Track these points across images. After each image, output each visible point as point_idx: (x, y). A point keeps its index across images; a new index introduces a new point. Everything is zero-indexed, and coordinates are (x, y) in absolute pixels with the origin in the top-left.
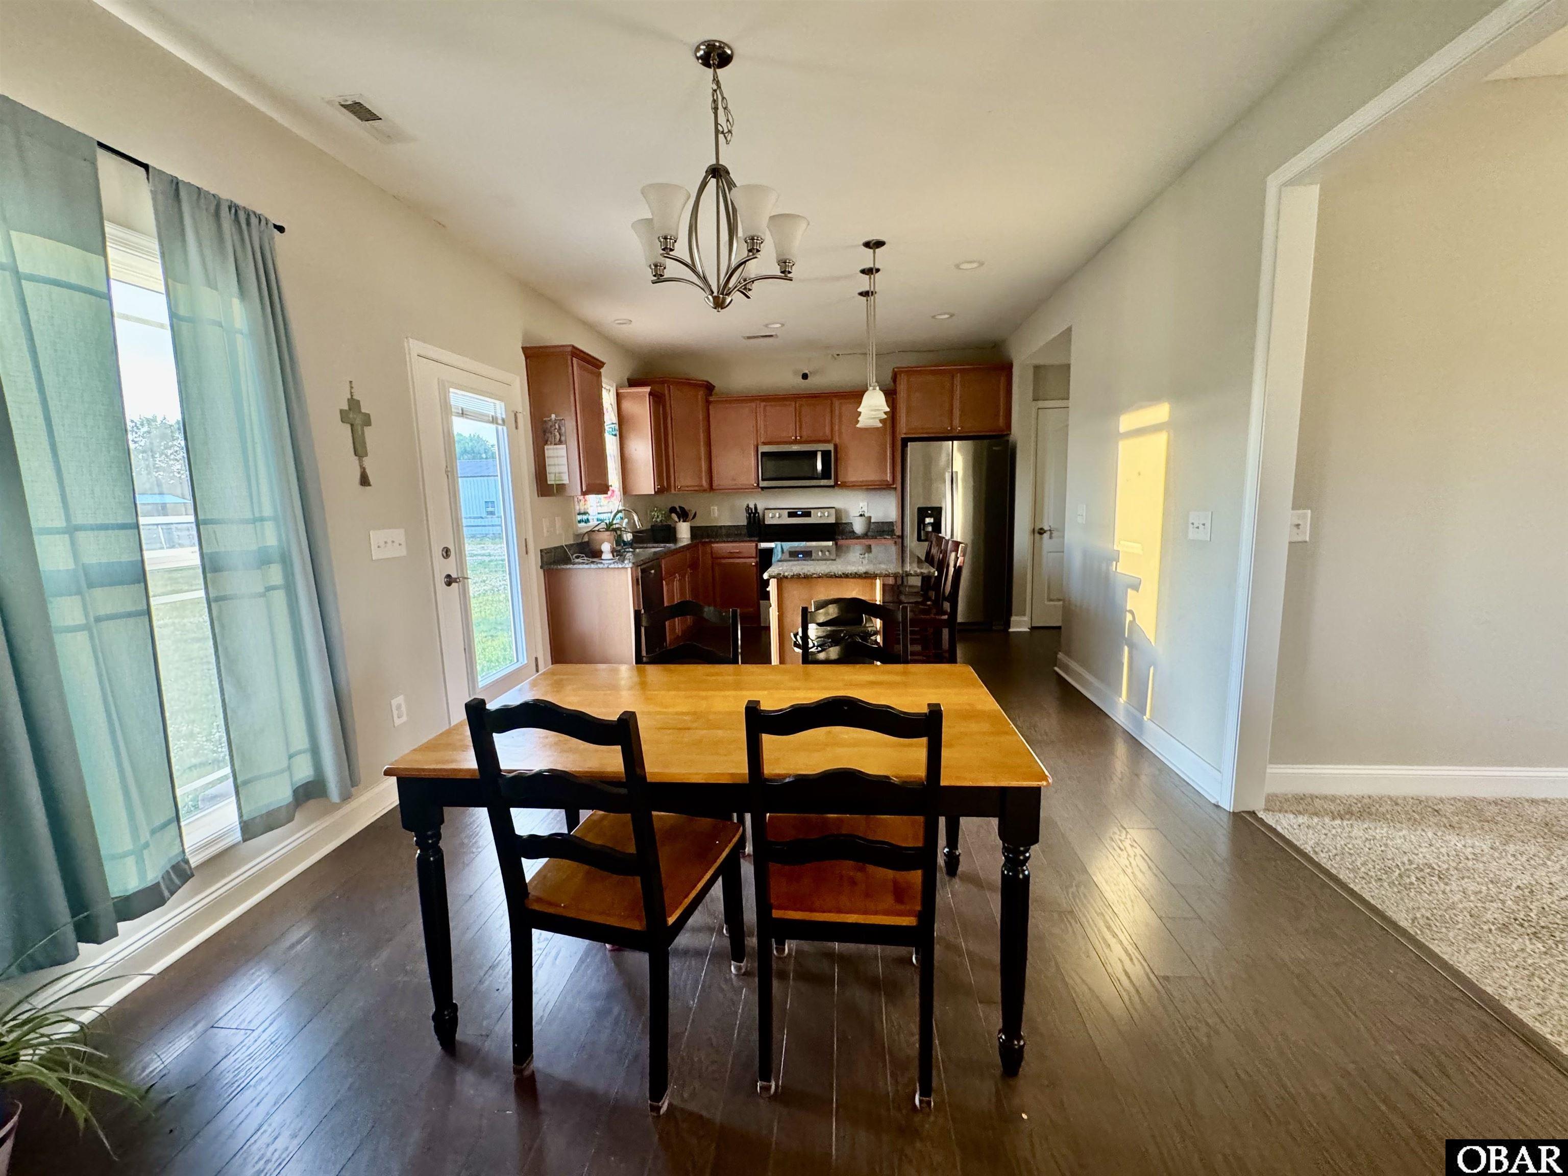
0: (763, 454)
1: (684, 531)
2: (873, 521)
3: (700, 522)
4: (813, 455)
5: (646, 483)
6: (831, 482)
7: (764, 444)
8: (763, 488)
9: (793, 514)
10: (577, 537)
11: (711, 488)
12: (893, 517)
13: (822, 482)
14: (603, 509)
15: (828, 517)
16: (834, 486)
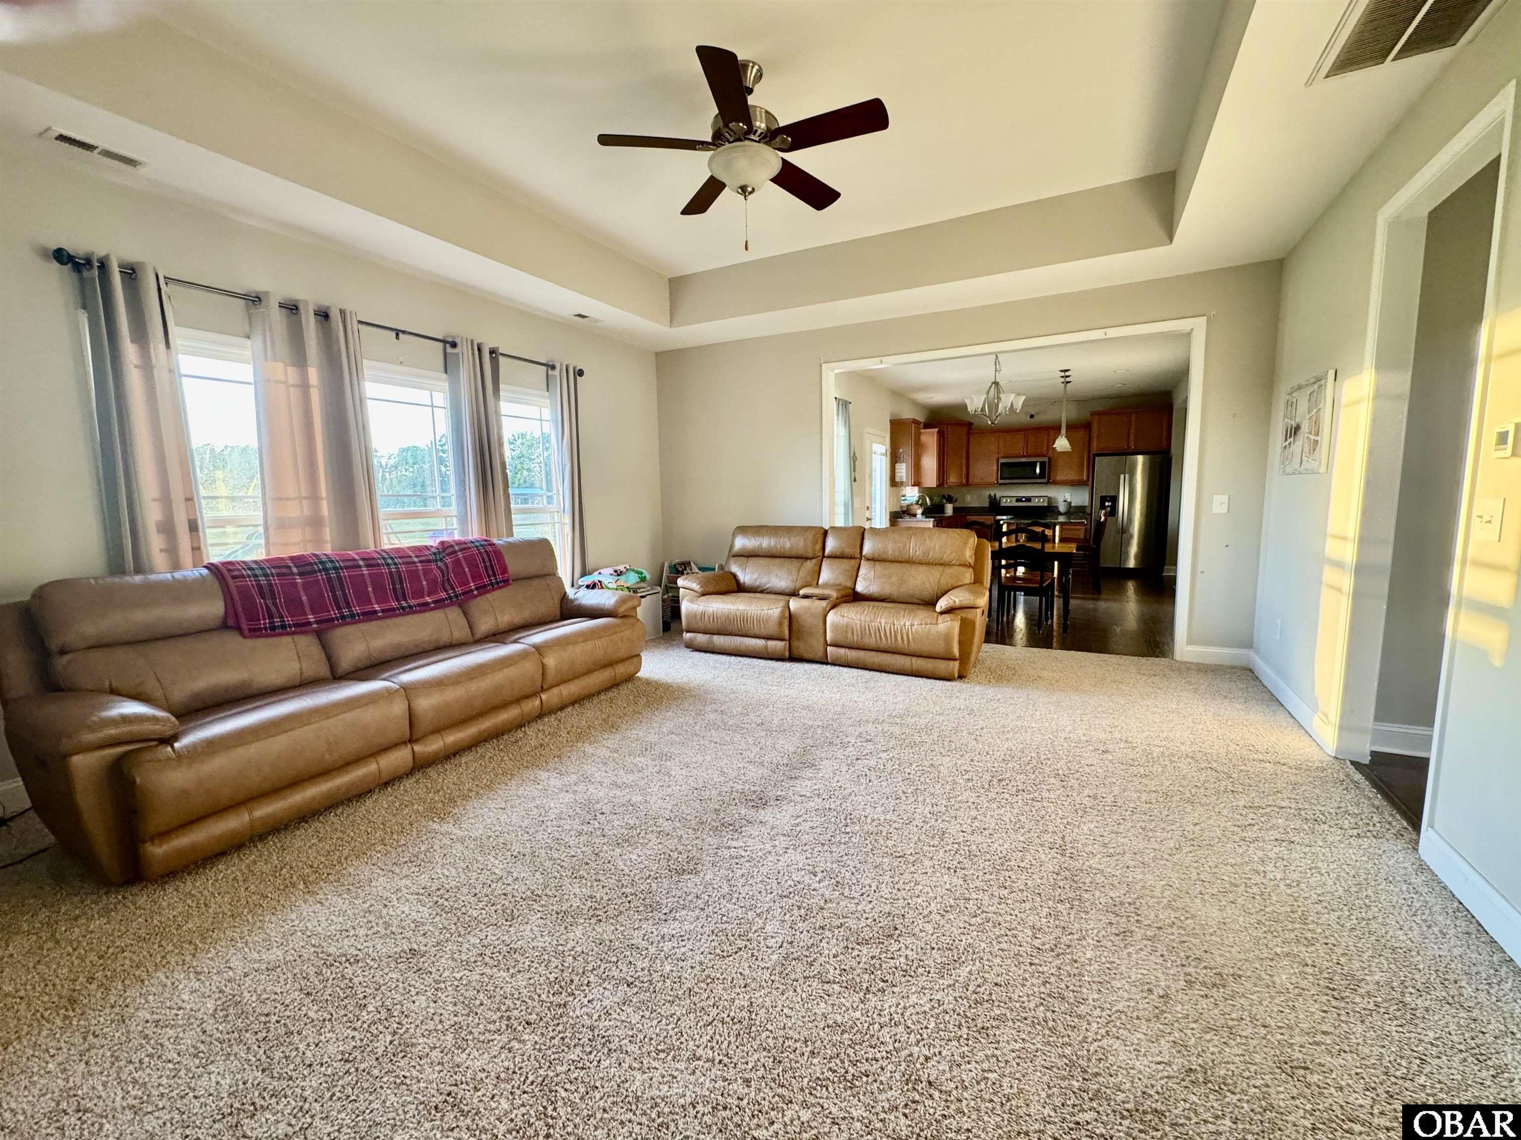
0: (1002, 463)
1: (950, 509)
2: (1073, 505)
3: (959, 505)
4: (1034, 465)
5: (930, 479)
6: (1045, 481)
7: (1003, 457)
8: (1001, 484)
9: (1019, 500)
10: (901, 507)
11: (968, 484)
12: (1086, 503)
13: (1039, 481)
14: (912, 494)
15: (1043, 503)
16: (1048, 483)
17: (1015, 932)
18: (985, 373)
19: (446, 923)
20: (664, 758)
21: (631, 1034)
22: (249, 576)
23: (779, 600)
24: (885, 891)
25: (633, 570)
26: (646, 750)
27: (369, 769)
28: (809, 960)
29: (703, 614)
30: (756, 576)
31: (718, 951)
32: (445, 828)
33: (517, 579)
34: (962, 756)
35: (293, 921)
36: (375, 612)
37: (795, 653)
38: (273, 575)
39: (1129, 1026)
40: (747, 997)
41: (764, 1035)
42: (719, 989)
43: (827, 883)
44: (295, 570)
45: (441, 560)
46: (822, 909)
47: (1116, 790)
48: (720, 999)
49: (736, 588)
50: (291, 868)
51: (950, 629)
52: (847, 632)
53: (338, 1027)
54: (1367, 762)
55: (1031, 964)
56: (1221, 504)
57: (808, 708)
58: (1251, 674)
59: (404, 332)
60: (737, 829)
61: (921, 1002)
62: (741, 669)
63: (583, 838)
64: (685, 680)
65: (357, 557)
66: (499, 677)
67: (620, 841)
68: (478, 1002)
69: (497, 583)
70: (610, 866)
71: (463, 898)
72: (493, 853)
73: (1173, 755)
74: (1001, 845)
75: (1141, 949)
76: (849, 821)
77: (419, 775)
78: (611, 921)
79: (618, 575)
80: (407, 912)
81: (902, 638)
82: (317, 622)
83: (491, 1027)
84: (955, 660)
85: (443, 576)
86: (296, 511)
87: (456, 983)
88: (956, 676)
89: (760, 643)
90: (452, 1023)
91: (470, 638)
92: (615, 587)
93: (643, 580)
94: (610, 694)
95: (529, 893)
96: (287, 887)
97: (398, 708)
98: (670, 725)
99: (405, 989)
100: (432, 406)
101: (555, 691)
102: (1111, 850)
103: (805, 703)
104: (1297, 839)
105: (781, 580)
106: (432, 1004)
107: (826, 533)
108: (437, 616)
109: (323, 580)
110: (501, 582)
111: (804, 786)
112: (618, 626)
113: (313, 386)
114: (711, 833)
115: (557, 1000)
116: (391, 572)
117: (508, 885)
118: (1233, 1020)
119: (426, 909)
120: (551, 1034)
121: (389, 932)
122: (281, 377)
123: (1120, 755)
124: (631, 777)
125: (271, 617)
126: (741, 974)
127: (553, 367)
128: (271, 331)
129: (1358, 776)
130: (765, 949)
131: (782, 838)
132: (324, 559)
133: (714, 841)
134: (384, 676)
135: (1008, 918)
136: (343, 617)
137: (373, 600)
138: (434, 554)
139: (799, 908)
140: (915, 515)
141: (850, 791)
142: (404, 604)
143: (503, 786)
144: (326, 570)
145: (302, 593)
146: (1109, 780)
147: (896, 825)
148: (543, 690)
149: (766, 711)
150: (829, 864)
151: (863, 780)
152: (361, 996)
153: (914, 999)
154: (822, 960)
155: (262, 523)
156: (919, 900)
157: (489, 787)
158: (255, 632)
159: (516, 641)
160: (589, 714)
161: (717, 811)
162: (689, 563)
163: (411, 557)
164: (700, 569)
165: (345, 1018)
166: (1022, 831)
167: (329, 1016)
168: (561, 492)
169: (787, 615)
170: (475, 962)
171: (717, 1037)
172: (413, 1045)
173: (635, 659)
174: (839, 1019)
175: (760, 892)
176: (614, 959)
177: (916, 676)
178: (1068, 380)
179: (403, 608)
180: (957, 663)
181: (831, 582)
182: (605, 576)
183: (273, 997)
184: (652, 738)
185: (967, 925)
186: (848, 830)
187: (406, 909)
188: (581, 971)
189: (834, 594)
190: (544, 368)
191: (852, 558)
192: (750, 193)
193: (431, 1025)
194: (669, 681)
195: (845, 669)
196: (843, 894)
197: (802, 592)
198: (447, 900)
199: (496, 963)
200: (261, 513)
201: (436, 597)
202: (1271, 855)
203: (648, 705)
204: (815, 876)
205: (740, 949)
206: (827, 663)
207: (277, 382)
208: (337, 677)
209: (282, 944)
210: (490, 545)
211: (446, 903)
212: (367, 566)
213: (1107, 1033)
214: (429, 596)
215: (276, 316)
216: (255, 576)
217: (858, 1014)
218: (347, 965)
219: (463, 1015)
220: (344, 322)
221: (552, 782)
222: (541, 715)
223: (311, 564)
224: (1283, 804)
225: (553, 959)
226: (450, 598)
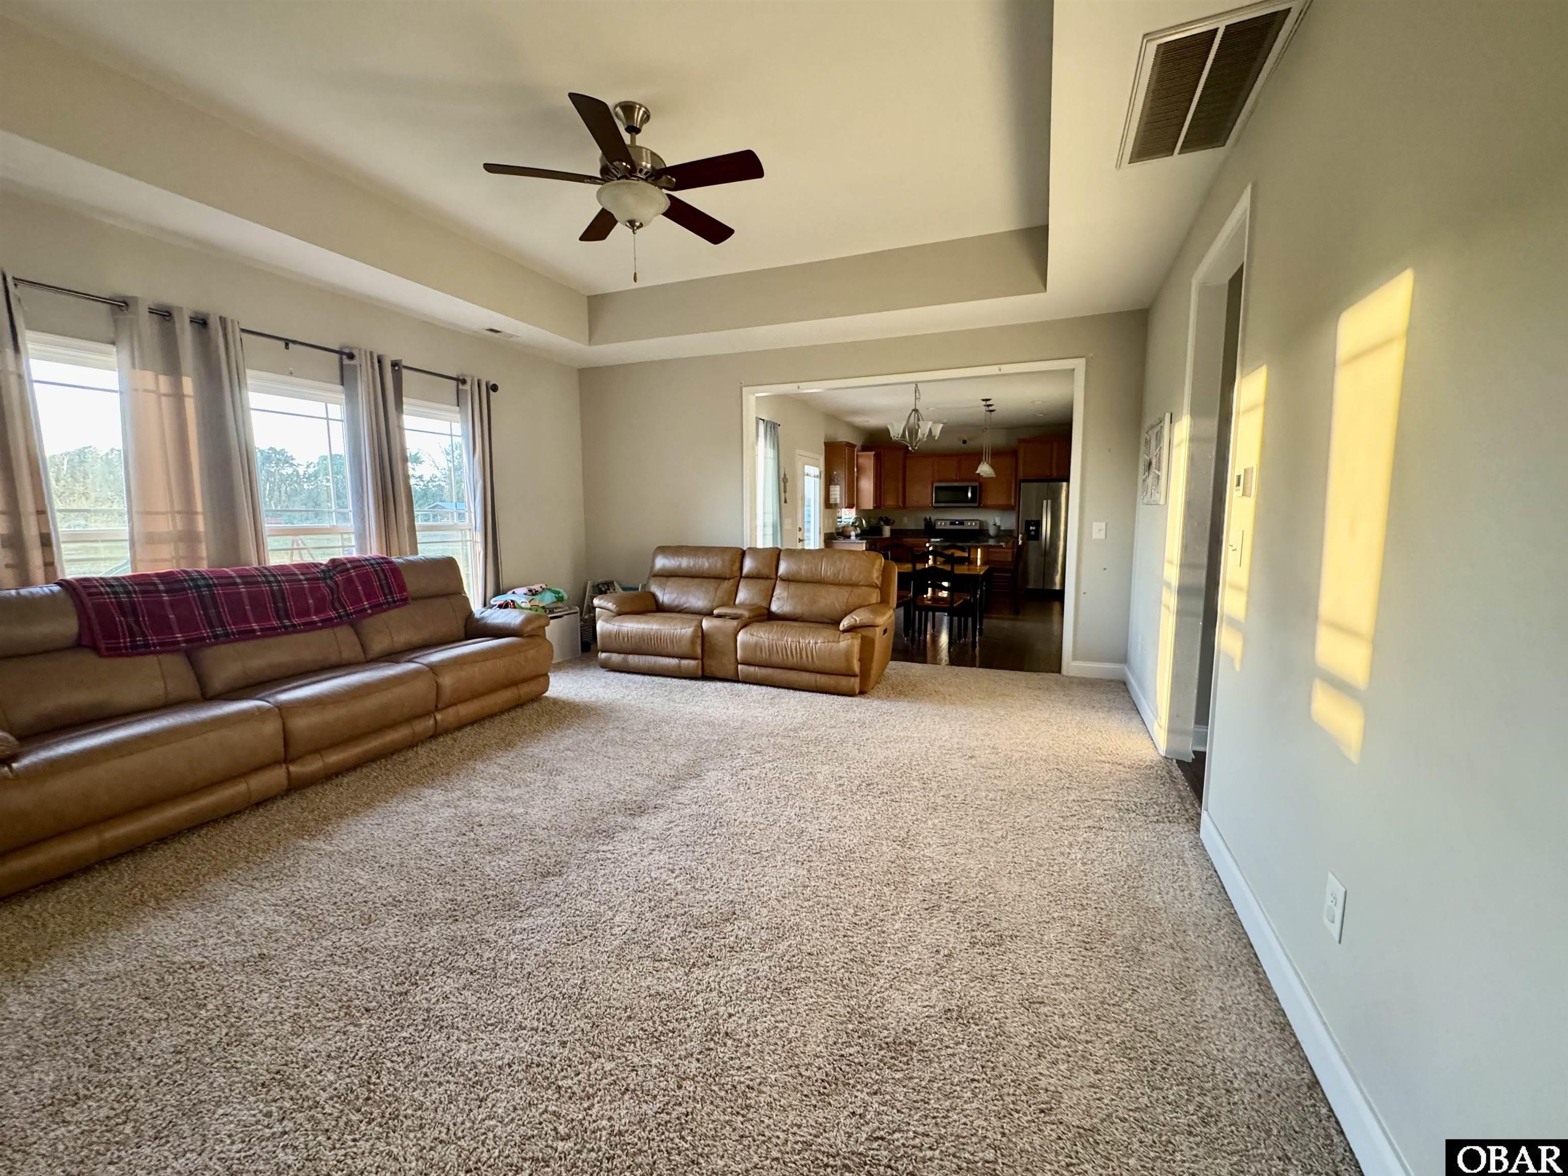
0: (937, 488)
1: (887, 531)
2: (1002, 528)
3: (896, 527)
4: (965, 490)
5: (868, 502)
6: (976, 505)
7: (937, 481)
8: (935, 508)
9: (953, 523)
10: (837, 529)
11: (904, 507)
12: (1014, 527)
13: (971, 505)
14: (848, 516)
15: (974, 526)
16: (979, 507)
17: (839, 911)
18: (906, 400)
19: (300, 930)
20: (554, 773)
21: (464, 1012)
22: (107, 593)
23: (692, 620)
24: (734, 883)
25: (550, 590)
26: (538, 765)
27: (239, 789)
28: (647, 943)
29: (618, 634)
30: (675, 595)
31: (564, 940)
32: (314, 844)
33: (414, 599)
34: (841, 764)
35: (138, 935)
36: (254, 631)
37: (708, 672)
38: (135, 592)
39: (910, 980)
40: (582, 976)
41: (589, 1006)
42: (557, 972)
43: (682, 878)
44: (161, 587)
45: (331, 578)
46: (671, 900)
47: (969, 790)
48: (556, 979)
49: (654, 607)
50: (143, 886)
51: (852, 646)
52: (756, 651)
53: (173, 1025)
54: (1190, 761)
55: (845, 936)
56: (1100, 530)
57: (710, 724)
58: (1122, 686)
59: (294, 342)
60: (609, 835)
61: (739, 972)
62: (652, 688)
63: (456, 849)
64: (593, 699)
65: (233, 574)
66: (388, 696)
67: (492, 849)
68: (320, 996)
69: (394, 602)
70: (477, 872)
71: (321, 907)
72: (361, 866)
73: (1029, 759)
74: (850, 840)
75: (943, 920)
76: (718, 824)
77: (295, 796)
78: (468, 920)
79: (533, 595)
80: (262, 922)
81: (807, 657)
82: (186, 641)
83: (330, 1015)
84: (855, 676)
85: (333, 594)
86: (165, 525)
87: (301, 981)
88: (857, 691)
89: (674, 662)
90: (291, 1014)
91: (361, 656)
92: (529, 606)
93: (560, 599)
94: (513, 714)
95: (390, 900)
96: (136, 904)
97: (271, 728)
98: (568, 742)
99: (248, 988)
100: (328, 419)
101: (451, 711)
102: (946, 841)
103: (707, 719)
104: (1106, 826)
105: (698, 599)
106: (274, 1000)
107: (743, 554)
108: (324, 636)
109: (194, 597)
110: (398, 601)
111: (683, 796)
112: (521, 645)
113: (188, 396)
114: (584, 839)
115: (401, 989)
116: (272, 591)
117: (371, 893)
118: (997, 970)
119: (281, 918)
120: (388, 1017)
121: (239, 940)
122: (151, 386)
123: (983, 760)
124: (517, 791)
125: (132, 635)
126: (581, 958)
127: (464, 382)
128: (140, 337)
129: (1178, 773)
130: (609, 936)
131: (650, 841)
132: (195, 575)
133: (585, 847)
134: (258, 696)
135: (837, 900)
136: (216, 637)
137: (251, 619)
138: (323, 571)
139: (650, 900)
140: (849, 537)
141: (727, 797)
142: (287, 622)
143: (383, 804)
144: (197, 587)
145: (169, 610)
146: (966, 782)
147: (762, 827)
148: (437, 709)
149: (667, 727)
150: (689, 862)
151: (742, 788)
152: (202, 997)
153: (733, 969)
154: (659, 942)
155: (127, 538)
156: (763, 889)
157: (368, 805)
158: (115, 652)
159: (410, 661)
160: (488, 733)
161: (594, 820)
162: (612, 583)
163: (296, 574)
164: (624, 589)
165: (182, 1017)
166: (874, 827)
167: (166, 1016)
168: (472, 510)
169: (700, 634)
170: (325, 961)
171: (546, 1010)
172: (249, 1035)
173: (542, 680)
174: (661, 989)
175: (617, 889)
176: (463, 952)
177: (820, 692)
178: (991, 408)
179: (285, 627)
180: (858, 680)
181: (748, 602)
182: (519, 596)
183: (109, 1003)
184: (546, 755)
185: (798, 908)
186: (716, 832)
187: (261, 920)
188: (427, 964)
189: (746, 614)
190: (454, 383)
191: (767, 578)
192: (638, 227)
193: (270, 1017)
194: (577, 700)
195: (755, 687)
196: (694, 887)
197: (716, 612)
198: (305, 909)
199: (345, 962)
200: (127, 528)
201: (323, 616)
202: (1080, 839)
203: (550, 723)
204: (673, 872)
205: (586, 937)
206: (738, 681)
207: (146, 391)
208: (207, 697)
209: (124, 956)
210: (387, 563)
211: (303, 912)
212: (245, 583)
213: (891, 986)
214: (316, 614)
215: (147, 326)
216: (115, 593)
217: (679, 985)
218: (192, 971)
219: (303, 1007)
220: (225, 329)
221: (435, 798)
222: (435, 735)
223: (181, 581)
224: (1107, 797)
225: (403, 955)
226: (340, 617)
